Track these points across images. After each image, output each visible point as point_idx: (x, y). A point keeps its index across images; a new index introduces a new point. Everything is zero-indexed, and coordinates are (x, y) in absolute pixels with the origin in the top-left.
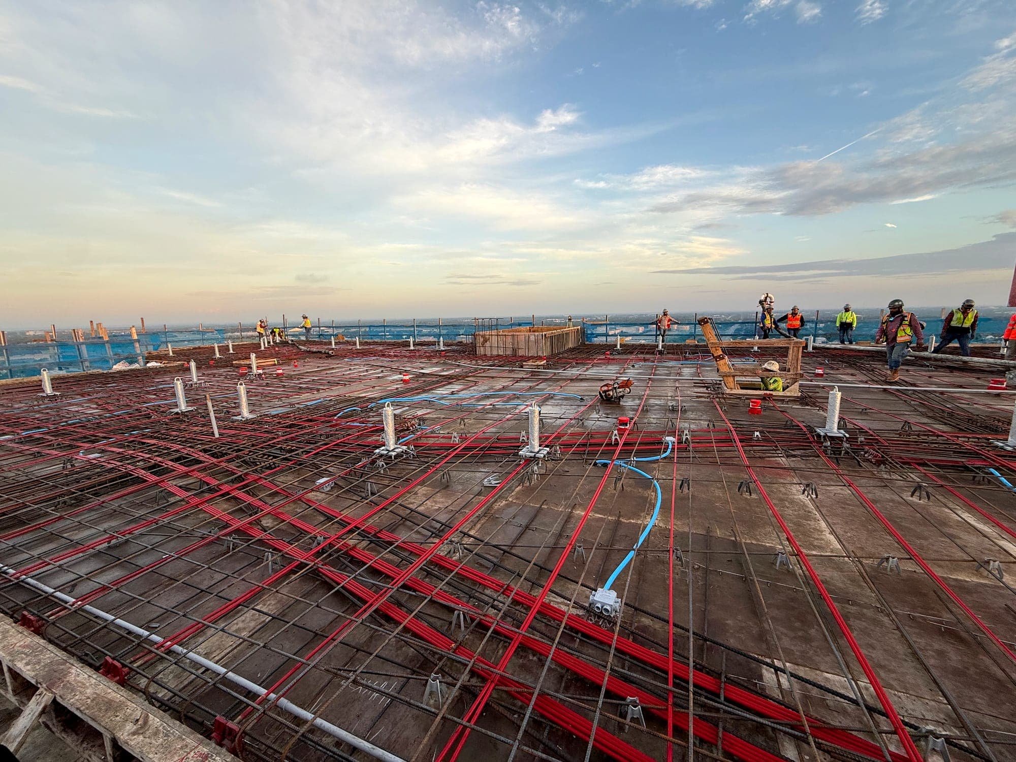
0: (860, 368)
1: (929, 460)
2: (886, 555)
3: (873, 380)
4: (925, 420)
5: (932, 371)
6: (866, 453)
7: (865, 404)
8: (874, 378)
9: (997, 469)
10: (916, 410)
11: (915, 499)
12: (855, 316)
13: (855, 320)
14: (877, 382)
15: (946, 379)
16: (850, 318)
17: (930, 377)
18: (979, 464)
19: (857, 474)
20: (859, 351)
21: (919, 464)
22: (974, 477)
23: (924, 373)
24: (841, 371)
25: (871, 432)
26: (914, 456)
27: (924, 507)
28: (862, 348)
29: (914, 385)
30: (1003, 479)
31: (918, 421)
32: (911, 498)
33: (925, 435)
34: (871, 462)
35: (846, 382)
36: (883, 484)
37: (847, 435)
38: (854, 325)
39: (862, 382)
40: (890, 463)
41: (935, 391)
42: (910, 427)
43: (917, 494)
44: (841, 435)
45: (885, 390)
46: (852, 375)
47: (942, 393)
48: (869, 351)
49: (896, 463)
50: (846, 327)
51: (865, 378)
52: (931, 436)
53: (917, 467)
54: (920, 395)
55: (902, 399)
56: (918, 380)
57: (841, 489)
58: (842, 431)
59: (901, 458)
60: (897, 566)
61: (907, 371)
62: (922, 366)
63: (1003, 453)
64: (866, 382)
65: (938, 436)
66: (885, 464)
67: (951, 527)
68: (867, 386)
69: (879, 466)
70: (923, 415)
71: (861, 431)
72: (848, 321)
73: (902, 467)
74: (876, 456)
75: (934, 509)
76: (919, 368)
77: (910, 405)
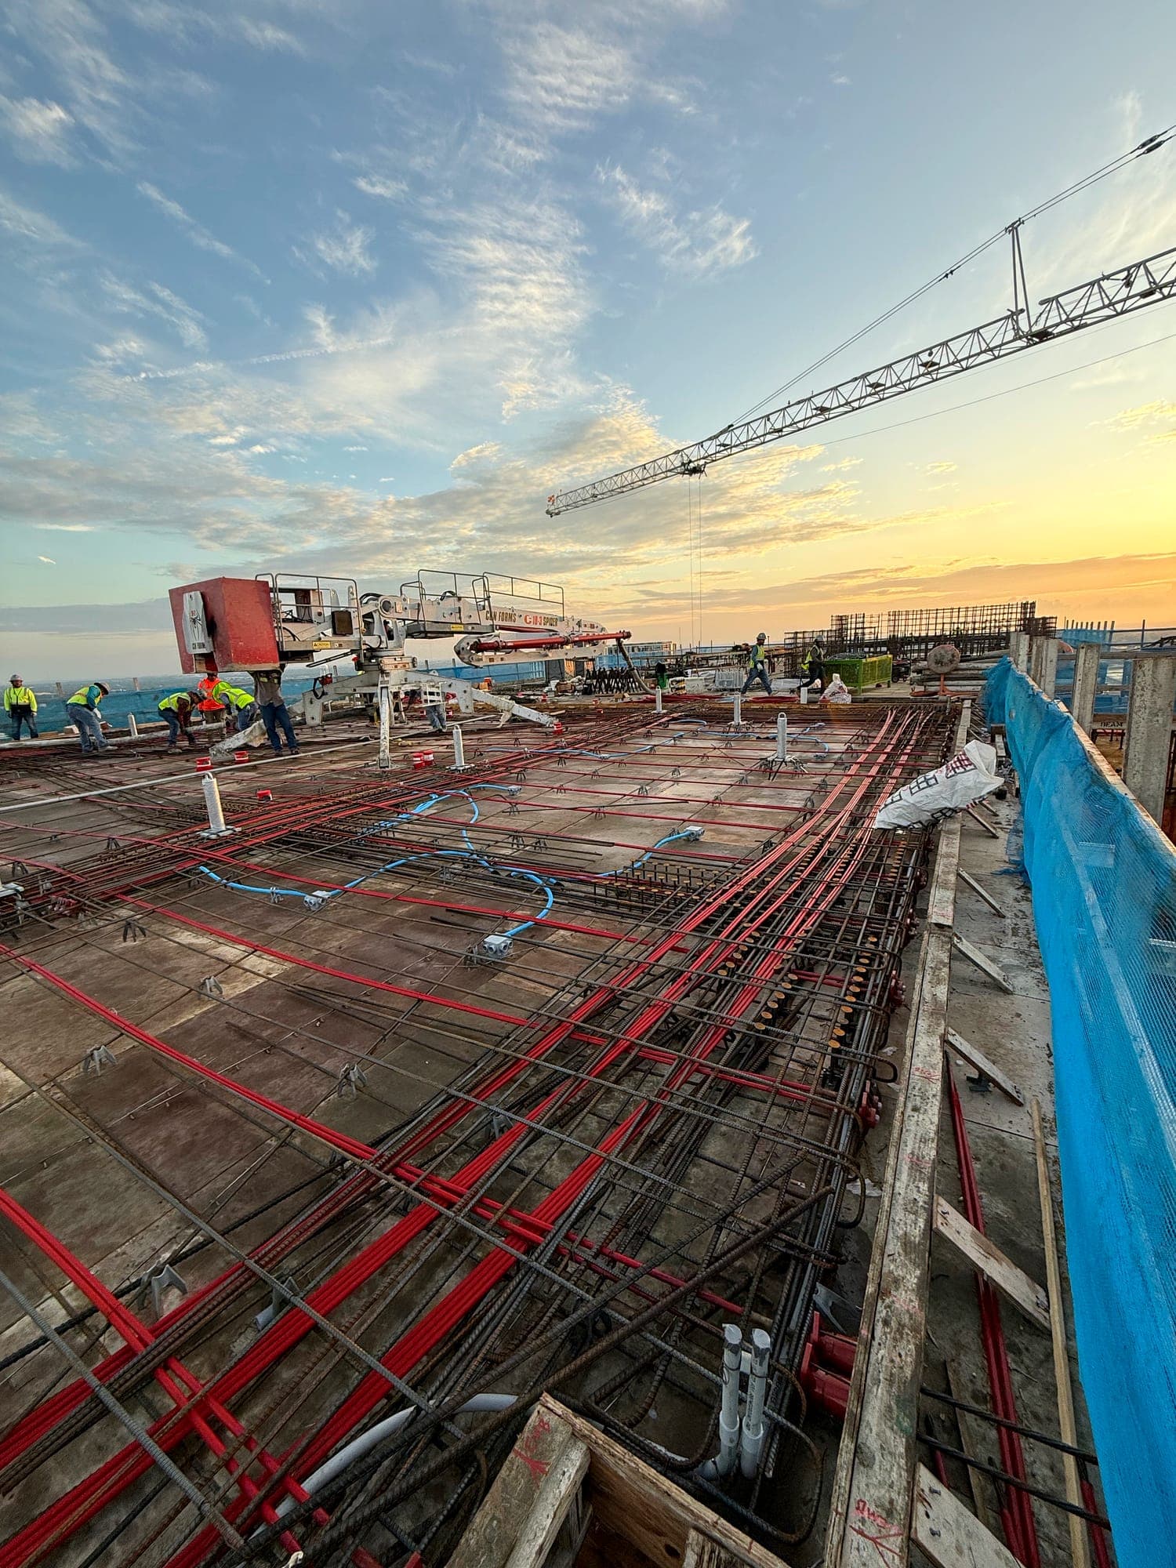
0: (45, 774)
1: (135, 883)
2: (89, 1051)
3: (66, 789)
4: (136, 828)
5: (141, 761)
6: (54, 905)
7: (55, 829)
8: (68, 786)
9: (206, 865)
10: (124, 818)
11: (130, 943)
12: (31, 694)
13: (33, 699)
14: (71, 790)
15: (157, 769)
16: (23, 697)
17: (138, 769)
18: (188, 866)
19: (47, 943)
20: (41, 748)
21: (126, 893)
22: (189, 882)
23: (132, 765)
24: (16, 784)
25: (59, 870)
26: (120, 884)
27: (141, 949)
28: (44, 742)
29: (120, 784)
30: (212, 875)
31: (122, 833)
32: (124, 944)
33: (131, 850)
34: (65, 916)
35: (23, 800)
36: (82, 943)
37: (21, 889)
38: (35, 708)
39: (50, 795)
40: (89, 906)
41: (144, 787)
42: (117, 844)
43: (130, 934)
44: (10, 892)
45: (83, 799)
46: (34, 787)
47: (152, 787)
48: (56, 746)
49: (98, 904)
50: (21, 712)
51: (53, 788)
52: (139, 848)
53: (125, 898)
54: (129, 796)
55: (106, 808)
56: (124, 775)
57: (23, 981)
58: (12, 885)
59: (103, 893)
60: (108, 1057)
61: (111, 766)
62: (128, 756)
63: (210, 844)
64: (56, 794)
65: (146, 845)
66: (84, 911)
67: (171, 959)
68: (57, 799)
69: (77, 917)
70: (132, 821)
71: (47, 873)
72: (21, 702)
73: (105, 907)
74: (68, 905)
75: (153, 945)
76: (122, 760)
77: (116, 813)
